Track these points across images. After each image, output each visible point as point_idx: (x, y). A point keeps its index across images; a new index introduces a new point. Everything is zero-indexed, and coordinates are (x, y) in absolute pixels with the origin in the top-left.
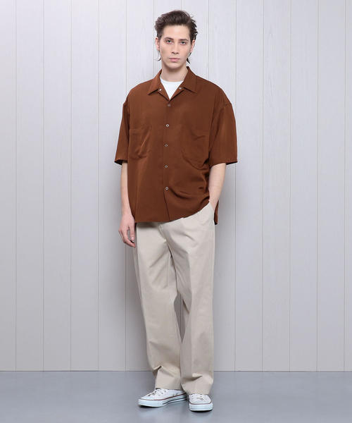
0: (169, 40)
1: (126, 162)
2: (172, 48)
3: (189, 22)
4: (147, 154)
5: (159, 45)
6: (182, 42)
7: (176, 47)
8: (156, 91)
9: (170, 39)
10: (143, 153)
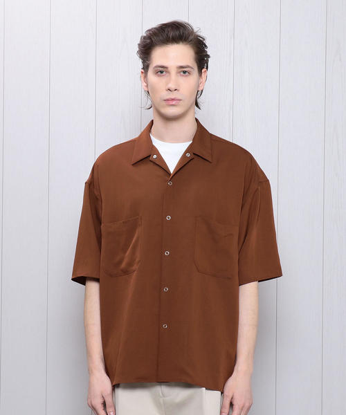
0: (162, 71)
1: (97, 280)
2: (167, 83)
3: (191, 38)
4: (135, 267)
5: (146, 82)
6: (183, 71)
7: (174, 80)
8: (147, 159)
9: (163, 67)
10: (130, 264)
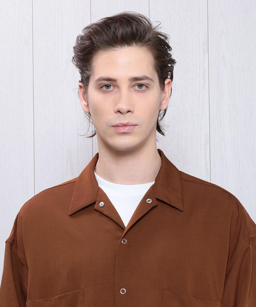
0: (108, 84)
3: (148, 36)
5: (87, 100)
6: (139, 84)
7: (126, 96)
8: (90, 207)
9: (109, 79)
